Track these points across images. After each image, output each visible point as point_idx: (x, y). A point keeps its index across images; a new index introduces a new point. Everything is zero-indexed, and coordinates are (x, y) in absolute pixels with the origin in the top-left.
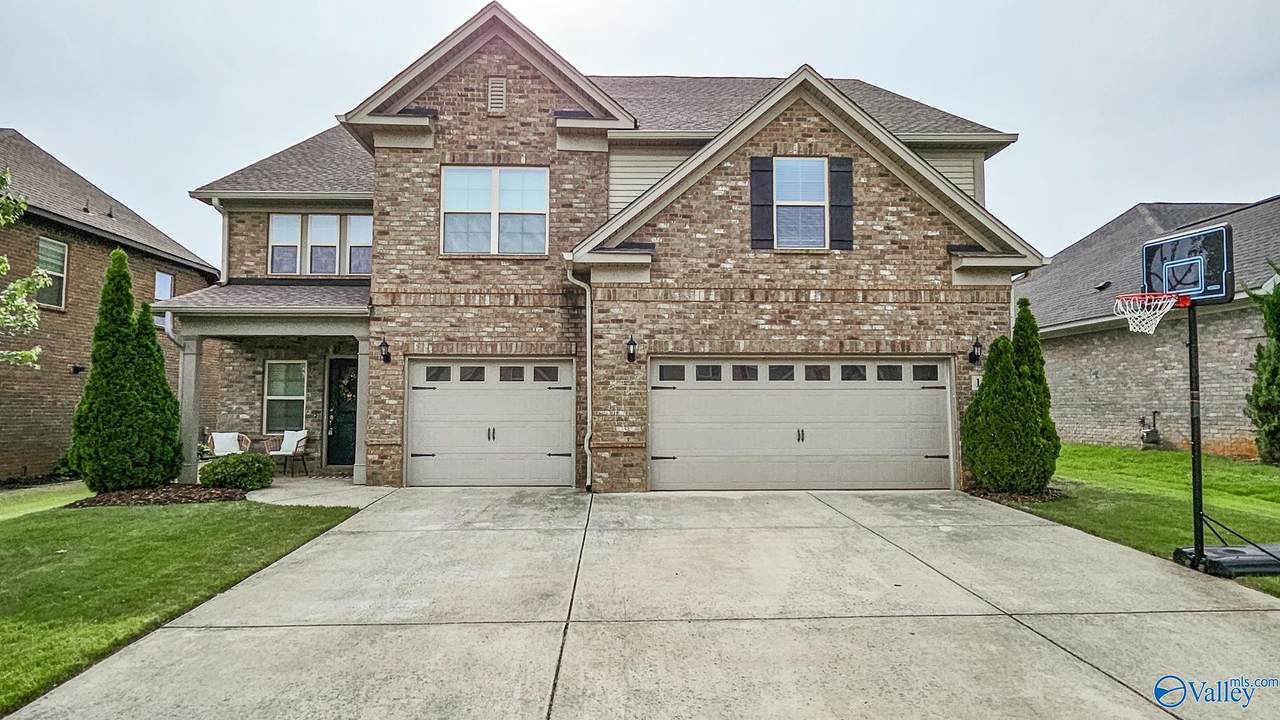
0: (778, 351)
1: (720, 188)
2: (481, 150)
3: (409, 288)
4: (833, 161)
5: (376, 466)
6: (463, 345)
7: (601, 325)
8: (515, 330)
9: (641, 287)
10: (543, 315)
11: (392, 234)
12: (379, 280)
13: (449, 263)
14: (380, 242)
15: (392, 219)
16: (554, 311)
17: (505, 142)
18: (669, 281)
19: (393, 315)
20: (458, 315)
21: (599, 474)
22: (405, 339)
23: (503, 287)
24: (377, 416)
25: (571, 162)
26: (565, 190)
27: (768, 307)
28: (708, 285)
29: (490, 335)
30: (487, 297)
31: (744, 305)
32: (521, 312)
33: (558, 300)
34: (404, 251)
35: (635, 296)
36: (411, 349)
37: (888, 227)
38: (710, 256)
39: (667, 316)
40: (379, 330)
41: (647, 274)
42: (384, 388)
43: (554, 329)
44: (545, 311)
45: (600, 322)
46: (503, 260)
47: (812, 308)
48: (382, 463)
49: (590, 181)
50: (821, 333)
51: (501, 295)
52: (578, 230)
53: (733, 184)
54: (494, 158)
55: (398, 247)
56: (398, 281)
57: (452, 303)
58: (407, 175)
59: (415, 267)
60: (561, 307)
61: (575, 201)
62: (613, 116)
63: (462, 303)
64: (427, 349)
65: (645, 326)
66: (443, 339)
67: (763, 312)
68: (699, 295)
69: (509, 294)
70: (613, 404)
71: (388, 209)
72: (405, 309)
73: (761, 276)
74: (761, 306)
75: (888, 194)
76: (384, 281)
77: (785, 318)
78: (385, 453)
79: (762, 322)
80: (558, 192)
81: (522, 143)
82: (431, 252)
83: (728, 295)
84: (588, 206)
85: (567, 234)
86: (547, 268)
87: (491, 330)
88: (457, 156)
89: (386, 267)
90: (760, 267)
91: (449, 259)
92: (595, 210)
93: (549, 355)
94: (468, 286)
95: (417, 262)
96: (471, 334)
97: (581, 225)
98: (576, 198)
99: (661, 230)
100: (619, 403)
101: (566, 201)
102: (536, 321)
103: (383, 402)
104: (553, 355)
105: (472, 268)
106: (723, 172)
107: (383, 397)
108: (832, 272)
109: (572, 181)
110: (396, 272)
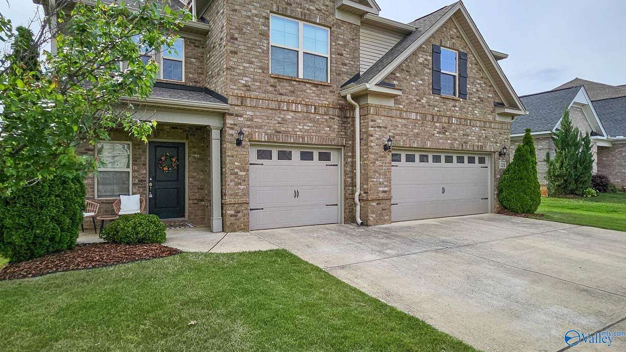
0: (441, 148)
1: (421, 58)
2: (294, 8)
3: (253, 94)
4: (460, 53)
5: (233, 218)
6: (286, 136)
7: (372, 129)
8: (315, 128)
9: (390, 109)
10: (329, 120)
11: (240, 54)
12: (231, 87)
13: (276, 80)
14: (231, 59)
15: (238, 43)
16: (334, 119)
17: (307, 6)
18: (401, 106)
19: (242, 112)
20: (282, 116)
21: (371, 215)
22: (250, 130)
23: (308, 100)
24: (232, 184)
25: (342, 28)
26: (339, 44)
27: (438, 125)
28: (417, 111)
29: (300, 130)
30: (300, 106)
31: (429, 123)
32: (317, 117)
33: (337, 112)
34: (248, 67)
35: (388, 113)
36: (254, 137)
37: (477, 90)
38: (417, 95)
39: (400, 126)
40: (232, 122)
41: (392, 101)
42: (237, 164)
43: (334, 129)
44: (330, 118)
45: (372, 127)
46: (308, 83)
47: (453, 127)
48: (237, 216)
49: (351, 42)
50: (456, 140)
51: (307, 105)
52: (346, 70)
53: (425, 57)
54: (302, 15)
55: (244, 64)
56: (244, 89)
57: (279, 107)
58: (249, 14)
59: (254, 80)
60: (338, 116)
61: (344, 52)
62: (370, 5)
63: (285, 108)
64: (264, 138)
65: (392, 131)
66: (274, 132)
67: (436, 127)
68: (413, 116)
69: (311, 105)
70: (377, 175)
71: (236, 36)
72: (250, 108)
73: (436, 109)
74: (436, 124)
75: (477, 74)
76: (235, 87)
77: (444, 131)
78: (239, 209)
79: (436, 132)
80: (336, 45)
81: (317, 9)
82: (265, 72)
83: (424, 118)
84: (351, 57)
85: (340, 72)
86: (331, 92)
87: (301, 127)
88: (280, 8)
89: (236, 78)
90: (436, 103)
91: (277, 78)
92: (354, 60)
93: (332, 145)
94: (288, 98)
95: (256, 77)
96: (290, 129)
97: (347, 67)
98: (345, 50)
99: (397, 77)
100: (380, 174)
101: (339, 52)
102: (325, 123)
103: (236, 173)
104: (334, 145)
105: (290, 86)
106: (422, 50)
107: (236, 170)
108: (460, 110)
109: (343, 40)
110: (243, 82)
